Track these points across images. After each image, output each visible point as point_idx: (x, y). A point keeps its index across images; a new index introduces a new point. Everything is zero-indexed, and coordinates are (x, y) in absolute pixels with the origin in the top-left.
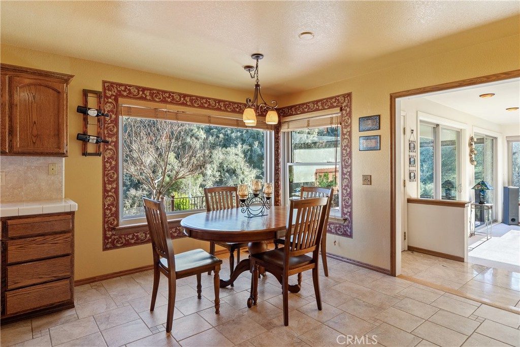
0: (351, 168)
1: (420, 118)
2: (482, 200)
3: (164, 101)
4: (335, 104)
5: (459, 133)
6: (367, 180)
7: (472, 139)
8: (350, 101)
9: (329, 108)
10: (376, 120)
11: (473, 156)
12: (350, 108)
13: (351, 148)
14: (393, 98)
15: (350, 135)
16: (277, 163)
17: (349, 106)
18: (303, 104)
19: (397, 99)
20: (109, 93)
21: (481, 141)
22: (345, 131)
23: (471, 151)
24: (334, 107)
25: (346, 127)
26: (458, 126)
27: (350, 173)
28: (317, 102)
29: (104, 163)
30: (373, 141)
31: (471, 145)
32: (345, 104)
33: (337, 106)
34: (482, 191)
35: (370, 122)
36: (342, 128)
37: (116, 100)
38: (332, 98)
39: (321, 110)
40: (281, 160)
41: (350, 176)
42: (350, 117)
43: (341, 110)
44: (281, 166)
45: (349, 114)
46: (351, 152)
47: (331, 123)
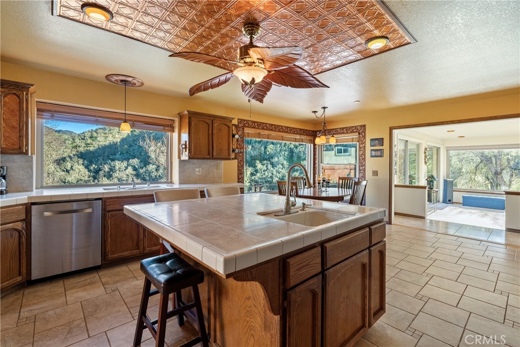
0: (365, 167)
1: (399, 137)
2: (432, 187)
3: (263, 129)
4: (355, 131)
5: (418, 146)
6: (375, 173)
7: (426, 149)
8: (365, 129)
9: (351, 132)
10: (381, 141)
11: (427, 160)
12: (365, 133)
13: (365, 156)
14: (391, 129)
15: (365, 148)
16: (314, 164)
17: (364, 132)
18: (333, 129)
19: (393, 130)
20: (240, 125)
21: (431, 149)
22: (361, 146)
23: (426, 157)
24: (354, 132)
25: (362, 144)
26: (418, 141)
27: (364, 170)
28: (343, 128)
29: (238, 163)
30: (379, 152)
31: (425, 153)
32: (361, 131)
33: (356, 132)
34: (432, 181)
35: (377, 141)
36: (359, 144)
37: (243, 129)
38: (353, 127)
39: (346, 133)
40: (317, 162)
41: (364, 171)
42: (365, 138)
43: (359, 134)
44: (317, 165)
45: (364, 137)
46: (365, 158)
47: (353, 141)
